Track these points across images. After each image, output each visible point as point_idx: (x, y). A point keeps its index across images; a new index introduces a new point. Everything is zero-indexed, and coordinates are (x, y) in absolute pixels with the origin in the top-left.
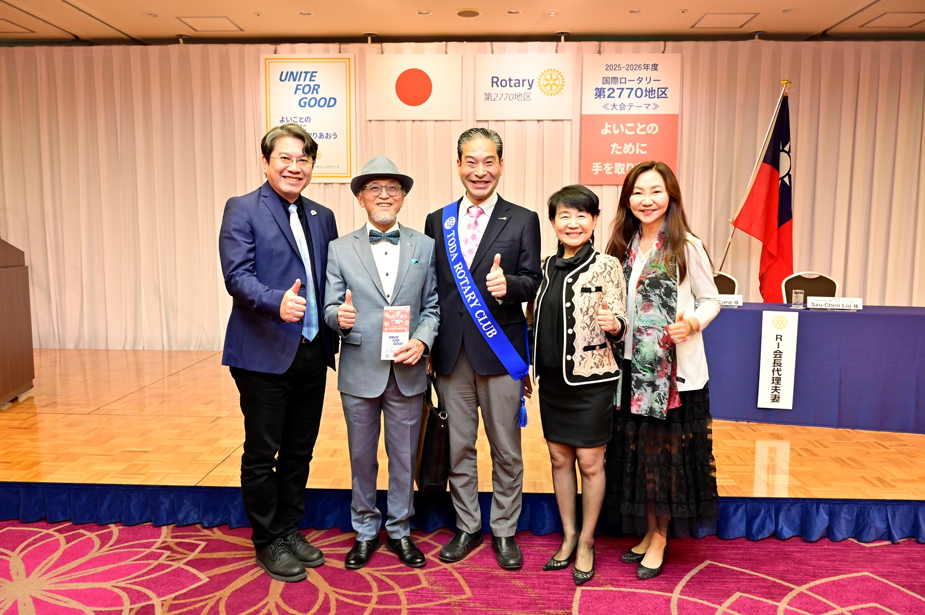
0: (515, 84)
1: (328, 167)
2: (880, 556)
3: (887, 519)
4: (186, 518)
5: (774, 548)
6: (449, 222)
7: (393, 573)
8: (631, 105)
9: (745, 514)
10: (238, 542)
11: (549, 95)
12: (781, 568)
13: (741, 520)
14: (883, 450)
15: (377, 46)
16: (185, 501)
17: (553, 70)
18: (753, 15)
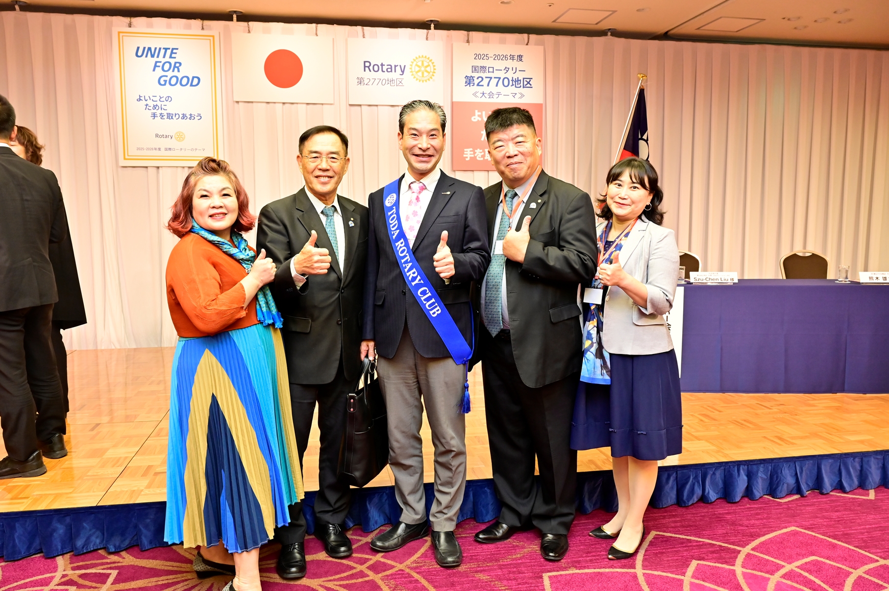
0: (387, 69)
1: (192, 150)
2: (797, 510)
3: (796, 474)
4: (86, 544)
5: (705, 512)
6: (390, 199)
7: (347, 582)
8: (499, 94)
9: (675, 482)
10: (156, 565)
11: (421, 81)
12: (720, 532)
13: (672, 488)
14: (768, 410)
15: (244, 24)
16: (85, 524)
17: (424, 56)
18: (611, 12)
